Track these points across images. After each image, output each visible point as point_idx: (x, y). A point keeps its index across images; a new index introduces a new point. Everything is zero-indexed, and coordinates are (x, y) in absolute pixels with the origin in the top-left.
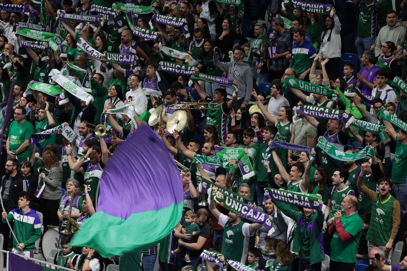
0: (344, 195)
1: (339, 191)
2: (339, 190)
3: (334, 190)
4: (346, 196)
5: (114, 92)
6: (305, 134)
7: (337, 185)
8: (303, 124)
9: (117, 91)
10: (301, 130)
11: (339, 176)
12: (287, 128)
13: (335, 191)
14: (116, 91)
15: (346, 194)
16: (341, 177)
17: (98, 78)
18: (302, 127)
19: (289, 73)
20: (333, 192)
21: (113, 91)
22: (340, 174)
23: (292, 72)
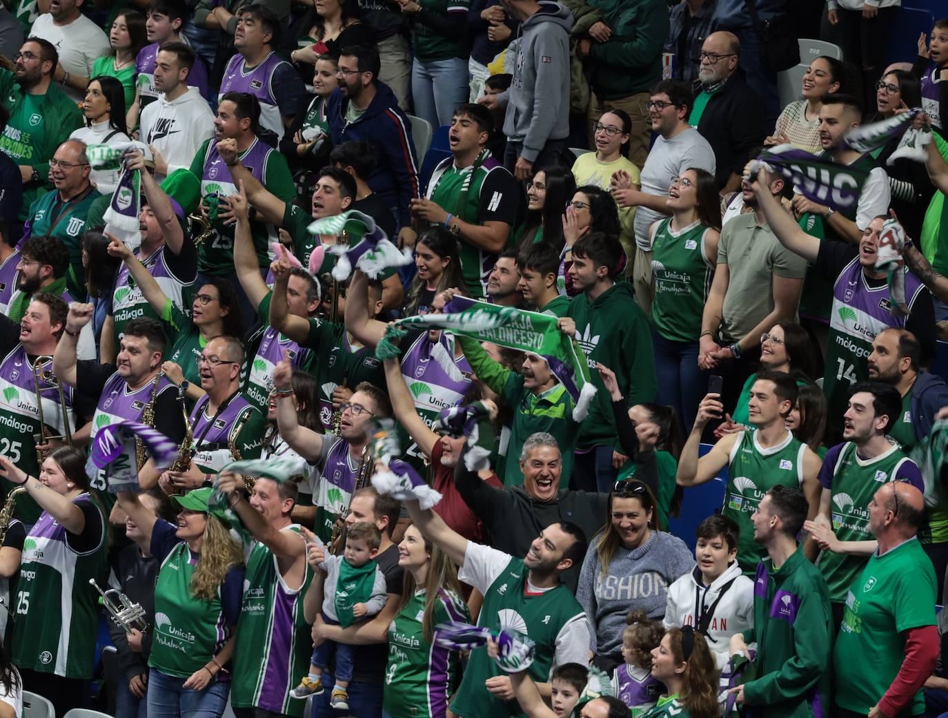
0: (881, 476)
1: (862, 463)
2: (863, 458)
3: (846, 457)
4: (888, 480)
5: (99, 102)
6: (768, 263)
7: (862, 441)
8: (758, 228)
9: (109, 100)
10: (750, 249)
11: (871, 412)
12: (691, 245)
13: (849, 463)
14: (104, 98)
15: (889, 473)
16: (878, 413)
17: (39, 56)
18: (753, 238)
19: (717, 51)
20: (843, 466)
21: (95, 99)
22: (875, 404)
23: (727, 46)
